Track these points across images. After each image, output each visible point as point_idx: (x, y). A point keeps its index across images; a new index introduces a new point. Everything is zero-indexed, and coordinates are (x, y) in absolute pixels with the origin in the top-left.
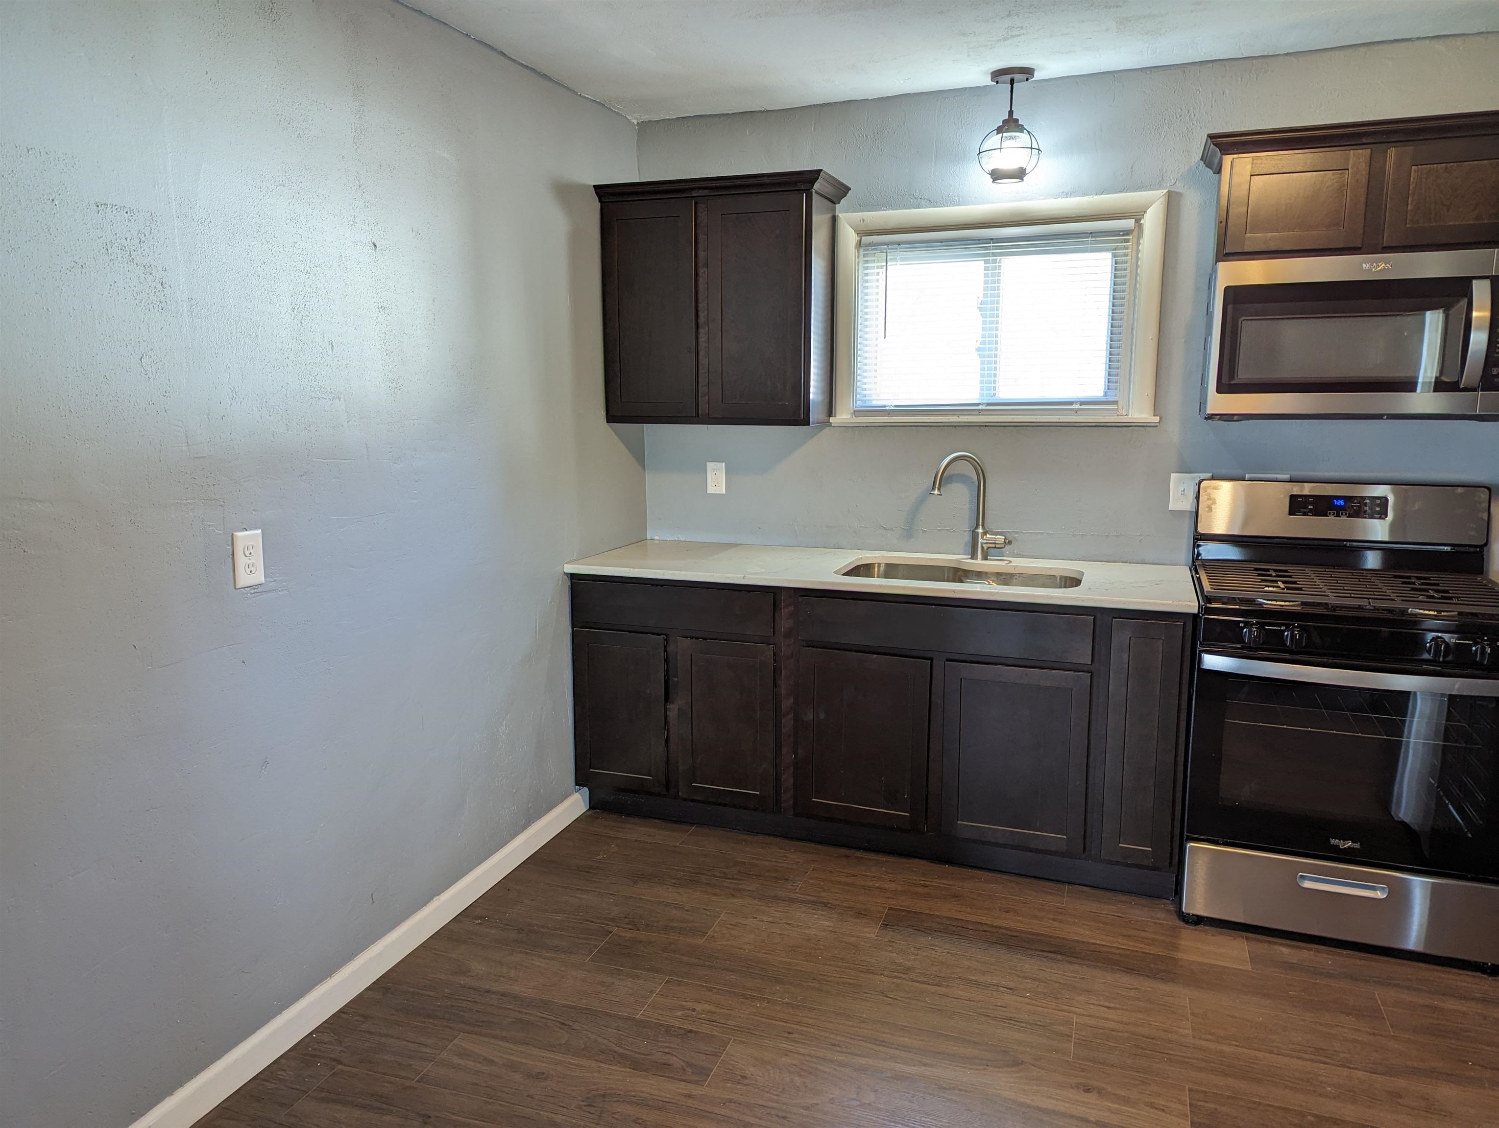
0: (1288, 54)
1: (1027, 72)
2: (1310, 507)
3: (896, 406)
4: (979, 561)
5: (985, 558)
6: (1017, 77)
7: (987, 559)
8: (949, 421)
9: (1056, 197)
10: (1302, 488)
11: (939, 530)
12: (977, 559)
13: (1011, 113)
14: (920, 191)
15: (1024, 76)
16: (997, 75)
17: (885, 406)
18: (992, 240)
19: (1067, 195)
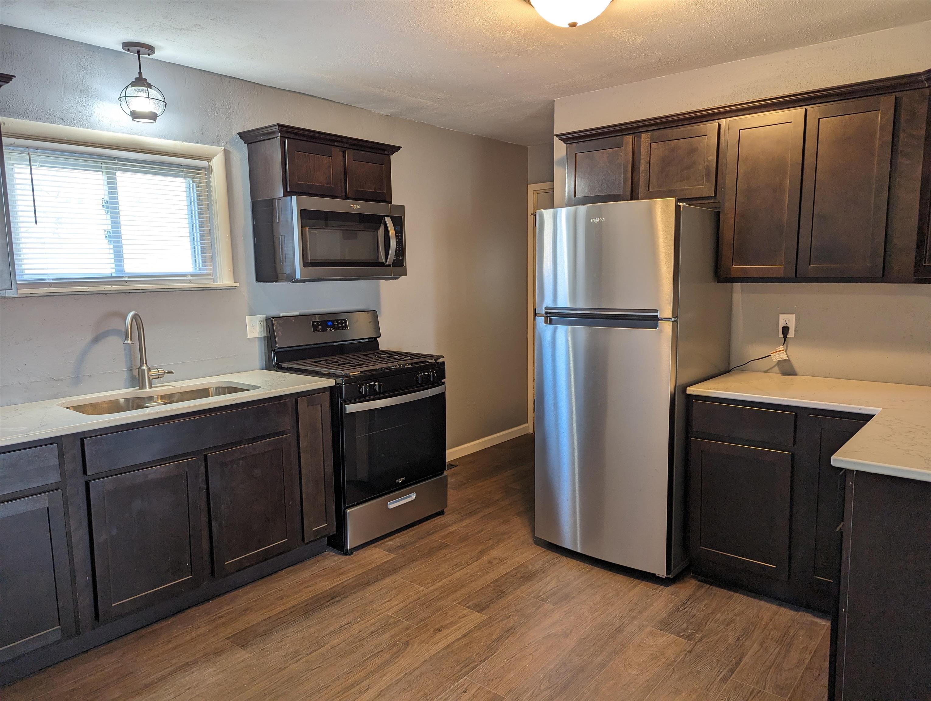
0: (269, 87)
1: (151, 49)
2: (320, 327)
3: (53, 279)
4: (148, 389)
5: (151, 387)
6: (142, 49)
7: (152, 387)
8: (104, 289)
9: (159, 137)
10: (315, 318)
11: (103, 373)
12: (146, 389)
13: (140, 73)
14: (53, 111)
15: (148, 51)
16: (127, 45)
17: (43, 280)
18: (115, 158)
19: (165, 138)
